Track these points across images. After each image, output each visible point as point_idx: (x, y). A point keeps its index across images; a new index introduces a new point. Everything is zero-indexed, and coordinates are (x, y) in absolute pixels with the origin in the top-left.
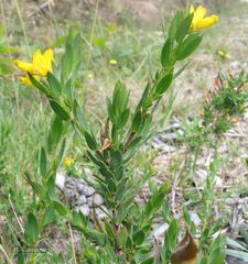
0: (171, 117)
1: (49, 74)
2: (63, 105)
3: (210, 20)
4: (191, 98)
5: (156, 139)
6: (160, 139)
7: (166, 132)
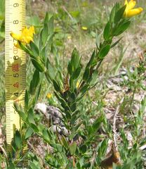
0: (121, 67)
1: (31, 42)
2: (40, 62)
3: (137, 10)
4: (135, 54)
5: (110, 82)
6: (112, 81)
7: (117, 77)
